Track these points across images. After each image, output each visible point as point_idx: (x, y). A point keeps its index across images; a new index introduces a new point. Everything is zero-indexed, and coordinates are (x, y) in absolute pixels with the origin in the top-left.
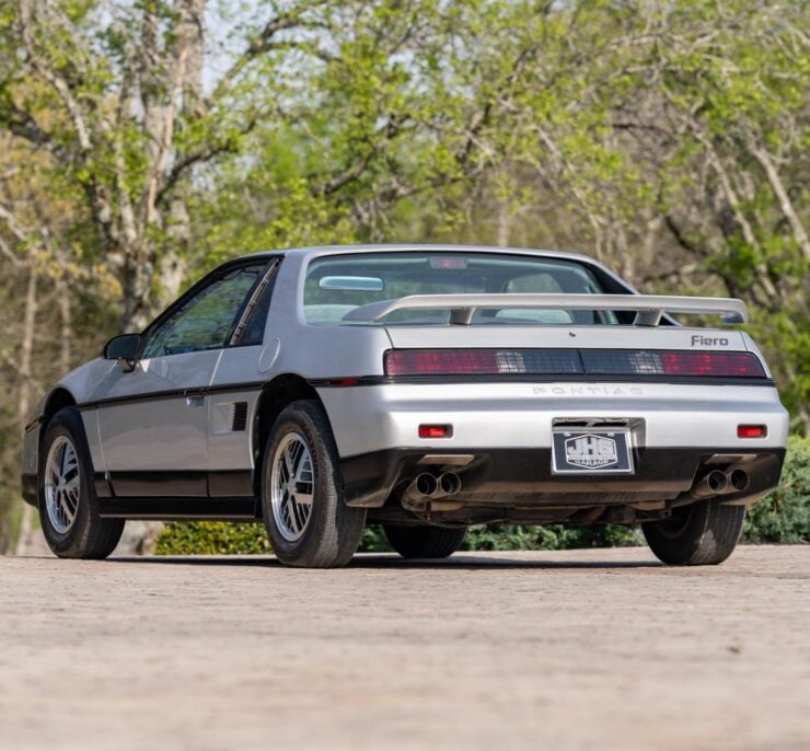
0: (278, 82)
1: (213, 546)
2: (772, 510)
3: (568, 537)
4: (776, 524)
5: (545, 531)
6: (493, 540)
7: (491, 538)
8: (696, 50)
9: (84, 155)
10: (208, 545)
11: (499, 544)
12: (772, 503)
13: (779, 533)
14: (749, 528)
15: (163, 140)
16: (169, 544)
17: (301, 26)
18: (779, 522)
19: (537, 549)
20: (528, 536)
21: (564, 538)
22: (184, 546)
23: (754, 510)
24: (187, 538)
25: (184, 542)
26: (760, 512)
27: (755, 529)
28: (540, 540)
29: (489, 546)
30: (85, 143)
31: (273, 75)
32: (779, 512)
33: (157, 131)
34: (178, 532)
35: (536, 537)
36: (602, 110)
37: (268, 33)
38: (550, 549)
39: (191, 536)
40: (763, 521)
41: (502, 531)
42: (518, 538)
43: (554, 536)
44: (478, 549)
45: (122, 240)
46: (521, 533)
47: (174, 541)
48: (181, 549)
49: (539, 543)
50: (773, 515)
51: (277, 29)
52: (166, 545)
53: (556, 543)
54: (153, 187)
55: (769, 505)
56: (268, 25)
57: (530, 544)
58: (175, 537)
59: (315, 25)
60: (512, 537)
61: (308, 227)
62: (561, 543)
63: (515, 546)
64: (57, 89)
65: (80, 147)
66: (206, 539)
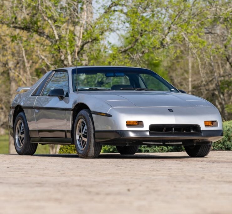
0: (110, 21)
1: (73, 151)
2: (228, 141)
3: (170, 149)
4: (229, 145)
5: (163, 147)
6: (149, 149)
7: (148, 149)
8: (228, 12)
9: (56, 41)
10: (72, 150)
11: (151, 150)
12: (228, 139)
13: (230, 147)
14: (221, 146)
15: (80, 37)
16: (62, 150)
17: (119, 5)
18: (230, 144)
19: (162, 152)
20: (159, 148)
21: (169, 149)
22: (66, 151)
23: (223, 141)
24: (67, 148)
25: (66, 150)
26: (224, 142)
27: (223, 147)
28: (162, 149)
29: (148, 151)
30: (57, 38)
31: (109, 19)
32: (230, 141)
33: (78, 34)
34: (65, 147)
35: (161, 149)
36: (202, 29)
37: (110, 7)
38: (165, 152)
39: (68, 148)
40: (226, 144)
41: (151, 147)
42: (156, 149)
43: (166, 148)
44: (145, 152)
45: (68, 65)
46: (157, 147)
47: (64, 149)
48: (65, 152)
49: (162, 150)
50: (228, 142)
51: (112, 6)
52: (61, 150)
53: (167, 150)
54: (77, 50)
55: (227, 139)
56: (110, 5)
57: (159, 150)
58: (64, 148)
59: (123, 5)
60: (154, 149)
61: (117, 61)
62: (168, 150)
63: (155, 151)
64: (49, 23)
65: (56, 39)
66: (71, 149)
